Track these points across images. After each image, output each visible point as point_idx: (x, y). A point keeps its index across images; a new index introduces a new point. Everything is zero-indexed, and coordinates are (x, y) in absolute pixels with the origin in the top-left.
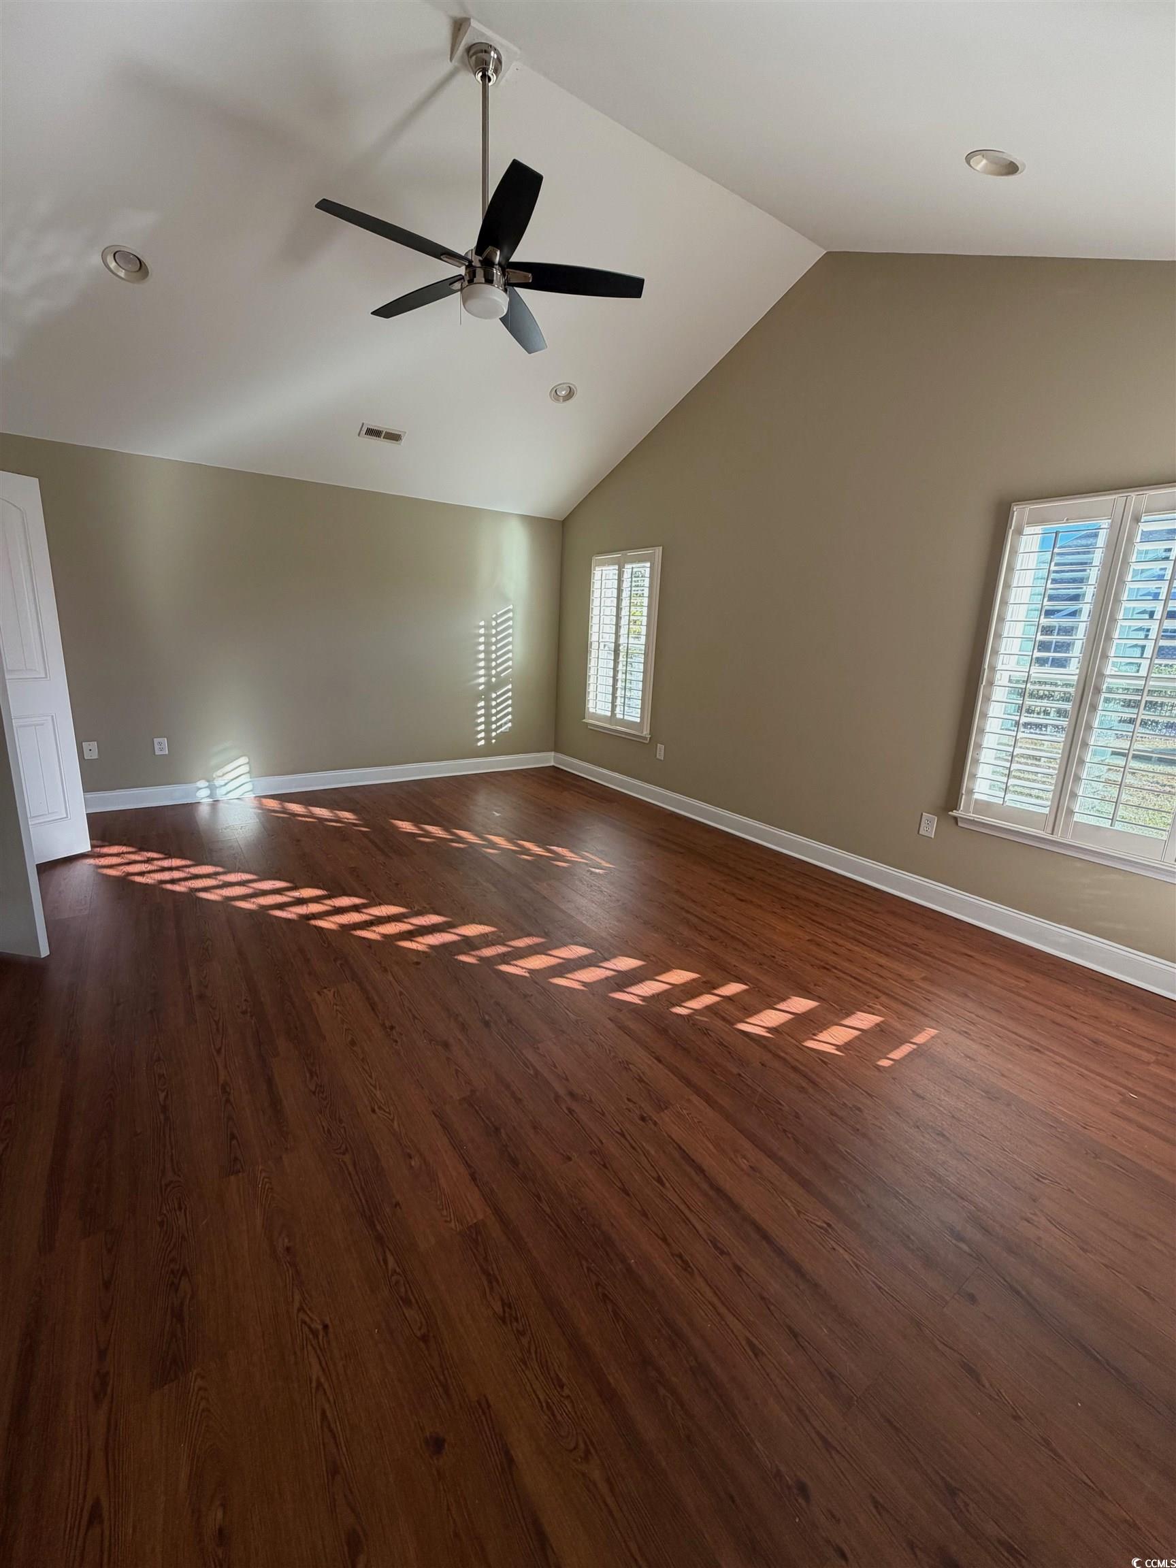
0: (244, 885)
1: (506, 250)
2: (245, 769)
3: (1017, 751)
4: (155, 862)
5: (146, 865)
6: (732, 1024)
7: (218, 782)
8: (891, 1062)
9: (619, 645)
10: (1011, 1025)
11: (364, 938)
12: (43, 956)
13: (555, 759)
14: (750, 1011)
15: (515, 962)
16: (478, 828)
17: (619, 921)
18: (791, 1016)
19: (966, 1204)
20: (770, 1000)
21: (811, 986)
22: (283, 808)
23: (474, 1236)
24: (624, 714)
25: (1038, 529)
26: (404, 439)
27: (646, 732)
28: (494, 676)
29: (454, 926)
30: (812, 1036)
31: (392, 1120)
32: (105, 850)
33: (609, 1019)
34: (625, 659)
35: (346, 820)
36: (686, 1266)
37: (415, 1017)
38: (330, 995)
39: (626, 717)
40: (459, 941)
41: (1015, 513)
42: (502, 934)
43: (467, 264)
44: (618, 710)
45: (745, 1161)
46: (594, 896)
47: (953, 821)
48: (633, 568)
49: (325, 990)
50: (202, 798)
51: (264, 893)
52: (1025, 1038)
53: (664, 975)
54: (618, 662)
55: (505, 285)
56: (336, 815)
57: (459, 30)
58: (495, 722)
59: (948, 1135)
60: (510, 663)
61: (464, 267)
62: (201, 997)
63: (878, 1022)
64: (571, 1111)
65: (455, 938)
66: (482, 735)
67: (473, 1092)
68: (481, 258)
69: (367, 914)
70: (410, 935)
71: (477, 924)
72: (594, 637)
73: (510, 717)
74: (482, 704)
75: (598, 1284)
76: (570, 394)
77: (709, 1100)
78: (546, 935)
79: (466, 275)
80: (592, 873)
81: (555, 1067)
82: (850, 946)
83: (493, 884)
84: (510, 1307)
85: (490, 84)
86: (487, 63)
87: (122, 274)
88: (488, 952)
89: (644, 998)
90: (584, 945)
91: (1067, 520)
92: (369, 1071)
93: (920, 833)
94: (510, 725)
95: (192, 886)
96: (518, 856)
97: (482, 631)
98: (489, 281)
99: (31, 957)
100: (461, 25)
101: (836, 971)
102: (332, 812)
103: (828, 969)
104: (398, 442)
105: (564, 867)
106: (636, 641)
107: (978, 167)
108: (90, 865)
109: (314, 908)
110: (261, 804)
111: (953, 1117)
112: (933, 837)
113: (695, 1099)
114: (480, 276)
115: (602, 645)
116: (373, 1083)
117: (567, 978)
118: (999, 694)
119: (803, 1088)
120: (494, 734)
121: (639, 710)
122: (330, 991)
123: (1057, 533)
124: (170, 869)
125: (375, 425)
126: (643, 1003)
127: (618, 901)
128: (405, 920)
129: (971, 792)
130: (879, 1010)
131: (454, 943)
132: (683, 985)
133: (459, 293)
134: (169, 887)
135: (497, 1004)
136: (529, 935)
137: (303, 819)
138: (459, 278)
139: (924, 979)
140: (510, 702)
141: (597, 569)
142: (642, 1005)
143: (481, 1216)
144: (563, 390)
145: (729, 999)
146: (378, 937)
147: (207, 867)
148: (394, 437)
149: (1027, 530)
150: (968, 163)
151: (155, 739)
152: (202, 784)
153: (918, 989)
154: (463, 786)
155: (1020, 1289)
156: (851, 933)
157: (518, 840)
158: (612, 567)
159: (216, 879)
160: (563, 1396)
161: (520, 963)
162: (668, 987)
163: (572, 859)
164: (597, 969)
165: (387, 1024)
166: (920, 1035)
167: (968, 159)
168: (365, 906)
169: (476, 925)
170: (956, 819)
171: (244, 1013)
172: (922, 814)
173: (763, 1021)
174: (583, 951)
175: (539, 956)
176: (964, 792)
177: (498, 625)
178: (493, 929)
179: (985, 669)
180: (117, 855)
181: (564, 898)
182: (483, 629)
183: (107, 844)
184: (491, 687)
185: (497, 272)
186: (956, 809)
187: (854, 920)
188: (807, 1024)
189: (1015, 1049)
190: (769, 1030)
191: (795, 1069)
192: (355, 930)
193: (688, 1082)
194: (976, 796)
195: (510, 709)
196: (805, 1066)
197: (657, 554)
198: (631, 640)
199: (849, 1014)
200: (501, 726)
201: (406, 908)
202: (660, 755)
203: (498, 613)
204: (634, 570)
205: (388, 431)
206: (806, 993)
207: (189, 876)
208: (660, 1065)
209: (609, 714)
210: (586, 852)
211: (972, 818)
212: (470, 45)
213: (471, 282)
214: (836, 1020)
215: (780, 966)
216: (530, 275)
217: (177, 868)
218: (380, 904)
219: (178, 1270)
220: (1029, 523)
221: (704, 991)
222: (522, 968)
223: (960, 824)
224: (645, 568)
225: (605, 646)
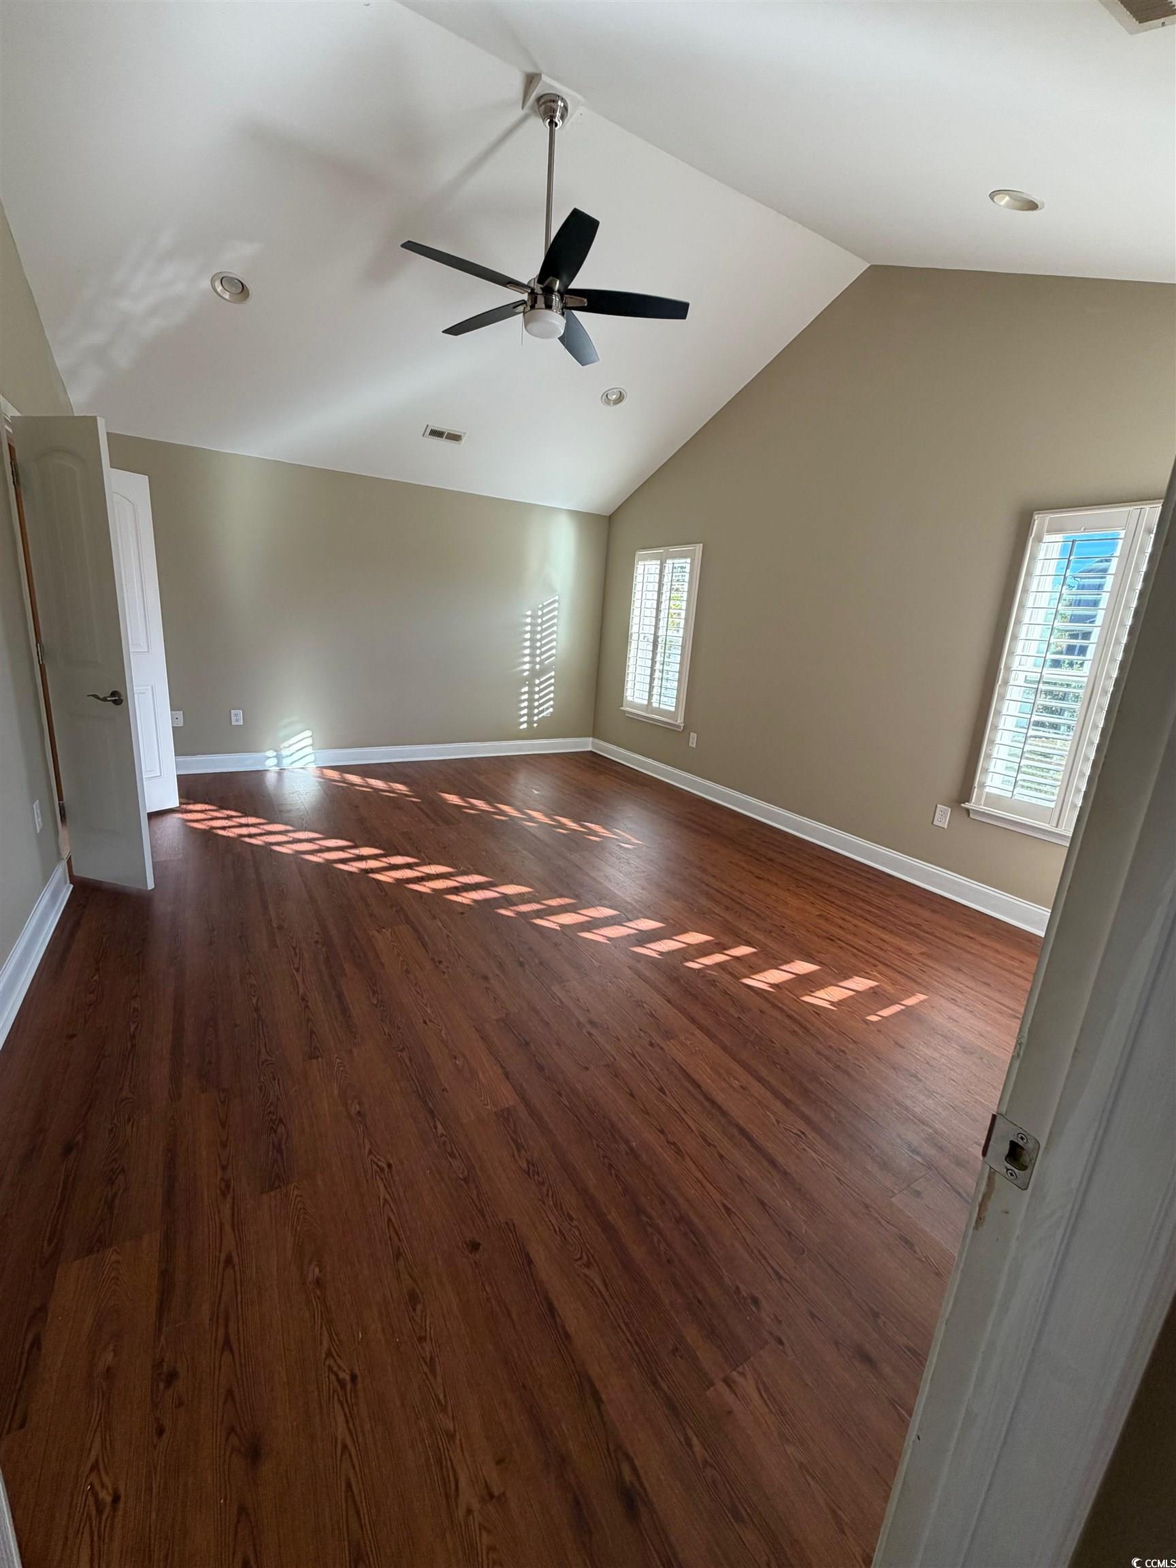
0: (311, 842)
1: (565, 278)
2: (309, 741)
3: (1027, 748)
4: (234, 819)
5: (227, 821)
6: (737, 978)
7: (284, 753)
8: (880, 1018)
9: (658, 637)
10: (997, 996)
11: (416, 891)
12: (149, 889)
13: (593, 745)
14: (755, 969)
15: (548, 918)
16: (518, 804)
17: (643, 889)
18: (793, 976)
19: (926, 1128)
20: (775, 962)
21: (815, 954)
22: (343, 778)
23: (505, 1116)
24: (660, 703)
25: (1059, 537)
26: (464, 439)
27: (680, 721)
28: (539, 663)
29: (496, 886)
30: (810, 992)
31: (441, 1030)
32: (191, 807)
33: (628, 967)
34: (663, 651)
35: (399, 791)
36: (679, 1151)
37: (459, 955)
38: (388, 934)
39: (662, 706)
40: (499, 897)
41: (1036, 522)
42: (537, 894)
43: (529, 291)
44: (655, 698)
45: (737, 1082)
46: (622, 867)
47: (965, 812)
48: (673, 564)
49: (384, 930)
50: (271, 767)
51: (329, 849)
52: (1008, 1007)
53: (681, 936)
54: (657, 653)
55: (562, 309)
56: (390, 787)
57: (531, 82)
58: (538, 707)
59: (920, 1077)
60: (554, 651)
61: (526, 294)
62: (280, 928)
63: (872, 986)
64: (590, 1034)
65: (497, 895)
66: (525, 719)
67: (507, 1014)
68: (542, 286)
69: (418, 871)
70: (456, 890)
71: (515, 884)
72: (634, 629)
73: (551, 703)
74: (526, 689)
75: (605, 1157)
76: (621, 398)
77: (711, 1036)
78: (577, 897)
79: (528, 300)
80: (621, 847)
81: (579, 1000)
82: (855, 922)
83: (530, 852)
84: (533, 1165)
85: (556, 129)
86: (554, 111)
87: (227, 296)
88: (524, 908)
89: (661, 953)
90: (611, 907)
91: (1085, 529)
92: (420, 993)
93: (934, 823)
94: (551, 710)
95: (267, 840)
96: (555, 829)
97: (529, 620)
98: (549, 306)
99: (139, 889)
100: (533, 78)
101: (839, 942)
102: (386, 784)
103: (832, 940)
104: (459, 442)
105: (596, 841)
106: (676, 634)
107: (1003, 203)
108: (179, 818)
109: (372, 864)
110: (322, 773)
111: (928, 1063)
112: (946, 827)
113: (697, 1032)
114: (541, 301)
115: (641, 638)
116: (425, 1002)
117: (593, 933)
118: (1013, 693)
119: (795, 1032)
120: (536, 718)
121: (675, 700)
122: (387, 930)
123: (1073, 542)
124: (247, 825)
125: (438, 427)
126: (660, 957)
127: (643, 872)
128: (452, 878)
129: (982, 785)
130: (875, 976)
131: (495, 899)
132: (697, 945)
133: (522, 314)
134: (247, 840)
135: (531, 949)
136: (561, 896)
137: (361, 788)
138: (523, 302)
139: (922, 954)
140: (552, 688)
141: (640, 563)
142: (659, 959)
143: (511, 1103)
144: (614, 395)
145: (737, 958)
146: (429, 891)
147: (278, 825)
148: (455, 437)
149: (1047, 538)
150: (992, 199)
151: (232, 711)
152: (271, 753)
153: (914, 961)
154: (505, 766)
155: (961, 1191)
156: (859, 912)
157: (554, 815)
158: (654, 562)
159: (287, 835)
160: (572, 1226)
161: (553, 918)
162: (684, 945)
163: (604, 834)
164: (621, 927)
165: (437, 960)
166: (910, 999)
167: (992, 195)
168: (417, 865)
169: (514, 886)
170: (968, 811)
171: (316, 942)
172: (936, 806)
173: (766, 978)
174: (609, 912)
175: (569, 914)
176: (976, 785)
177: (543, 615)
178: (530, 890)
179: (1001, 669)
180: (202, 811)
181: (594, 867)
182: (530, 618)
183: (191, 801)
184: (535, 674)
185: (556, 299)
186: (968, 802)
187: (863, 901)
188: (808, 983)
189: (998, 1016)
190: (772, 985)
191: (789, 1017)
192: (408, 883)
193: (693, 1020)
194: (987, 790)
195: (552, 695)
196: (800, 1016)
197: (697, 552)
198: (669, 633)
199: (846, 978)
200: (542, 711)
201: (453, 868)
202: (693, 743)
203: (545, 604)
204: (675, 565)
205: (449, 432)
206: (809, 958)
207: (263, 832)
208: (670, 1005)
209: (646, 702)
210: (618, 829)
211: (983, 811)
212: (540, 95)
213: (533, 307)
214: (834, 982)
215: (788, 935)
216: (586, 300)
217: (253, 825)
218: (430, 864)
219: (276, 1120)
220: (1050, 532)
221: (716, 951)
222: (554, 922)
223: (971, 816)
224: (686, 563)
225: (645, 637)
